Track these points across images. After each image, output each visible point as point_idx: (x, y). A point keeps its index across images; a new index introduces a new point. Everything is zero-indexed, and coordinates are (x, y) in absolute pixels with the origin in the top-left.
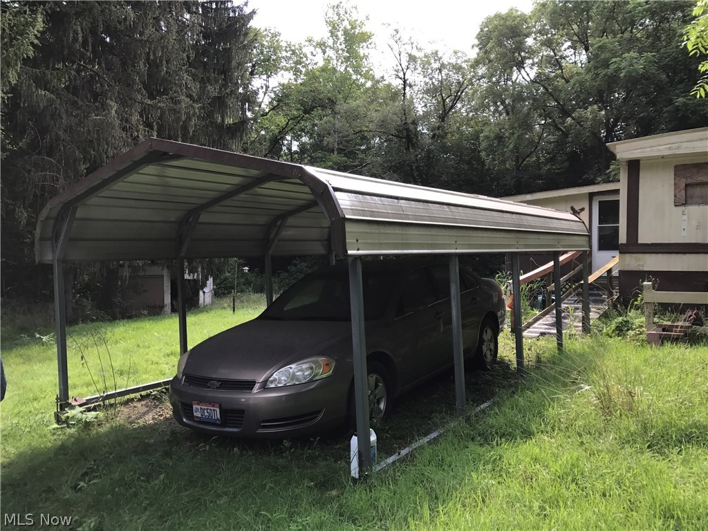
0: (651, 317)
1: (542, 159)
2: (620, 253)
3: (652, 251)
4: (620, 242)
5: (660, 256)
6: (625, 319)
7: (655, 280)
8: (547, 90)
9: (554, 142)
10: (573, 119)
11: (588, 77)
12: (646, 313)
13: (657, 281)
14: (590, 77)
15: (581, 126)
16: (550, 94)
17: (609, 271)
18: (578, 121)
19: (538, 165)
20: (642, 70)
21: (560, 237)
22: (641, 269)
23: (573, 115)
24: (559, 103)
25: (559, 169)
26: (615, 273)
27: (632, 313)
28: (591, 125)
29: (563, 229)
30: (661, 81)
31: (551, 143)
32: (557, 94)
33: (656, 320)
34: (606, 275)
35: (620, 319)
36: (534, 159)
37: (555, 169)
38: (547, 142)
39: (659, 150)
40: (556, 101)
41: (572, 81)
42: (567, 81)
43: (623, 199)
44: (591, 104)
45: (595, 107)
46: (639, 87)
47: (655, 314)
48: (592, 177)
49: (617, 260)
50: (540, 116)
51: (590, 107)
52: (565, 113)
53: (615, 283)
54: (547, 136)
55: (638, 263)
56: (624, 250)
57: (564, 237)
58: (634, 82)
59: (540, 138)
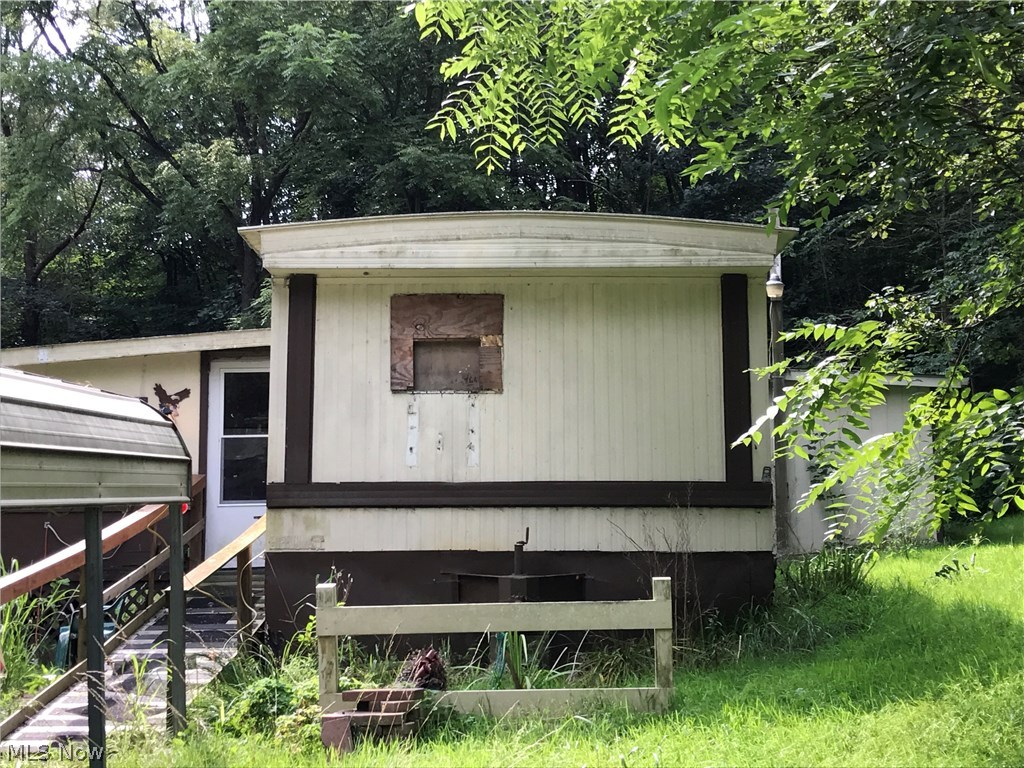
0: (334, 677)
1: (98, 261)
2: (270, 507)
3: (341, 502)
4: (269, 481)
5: (361, 515)
6: (274, 683)
7: (344, 577)
8: (110, 83)
9: (128, 219)
10: (176, 165)
11: (212, 65)
12: (323, 665)
13: (346, 580)
14: (215, 66)
15: (194, 184)
16: (118, 94)
17: (244, 556)
18: (189, 174)
19: (86, 274)
20: (329, 71)
21: (106, 466)
22: (318, 547)
23: (176, 156)
24: (140, 121)
25: (140, 290)
26: (257, 560)
27: (293, 666)
28: (218, 186)
29: (115, 444)
30: (373, 103)
31: (119, 221)
32: (136, 97)
33: (344, 681)
34: (234, 564)
35: (261, 683)
36: (76, 259)
37: (130, 290)
38: (110, 218)
39: (357, 256)
40: (134, 114)
41: (172, 70)
42: (162, 69)
43: (277, 370)
44: (217, 133)
45: (229, 142)
46: (325, 108)
47: (345, 664)
48: (221, 315)
49: (261, 527)
50: (92, 148)
51: (215, 142)
52: (159, 150)
53: (257, 585)
54: (111, 202)
55: (310, 534)
56: (280, 499)
57: (116, 466)
58: (312, 94)
59: (93, 202)
